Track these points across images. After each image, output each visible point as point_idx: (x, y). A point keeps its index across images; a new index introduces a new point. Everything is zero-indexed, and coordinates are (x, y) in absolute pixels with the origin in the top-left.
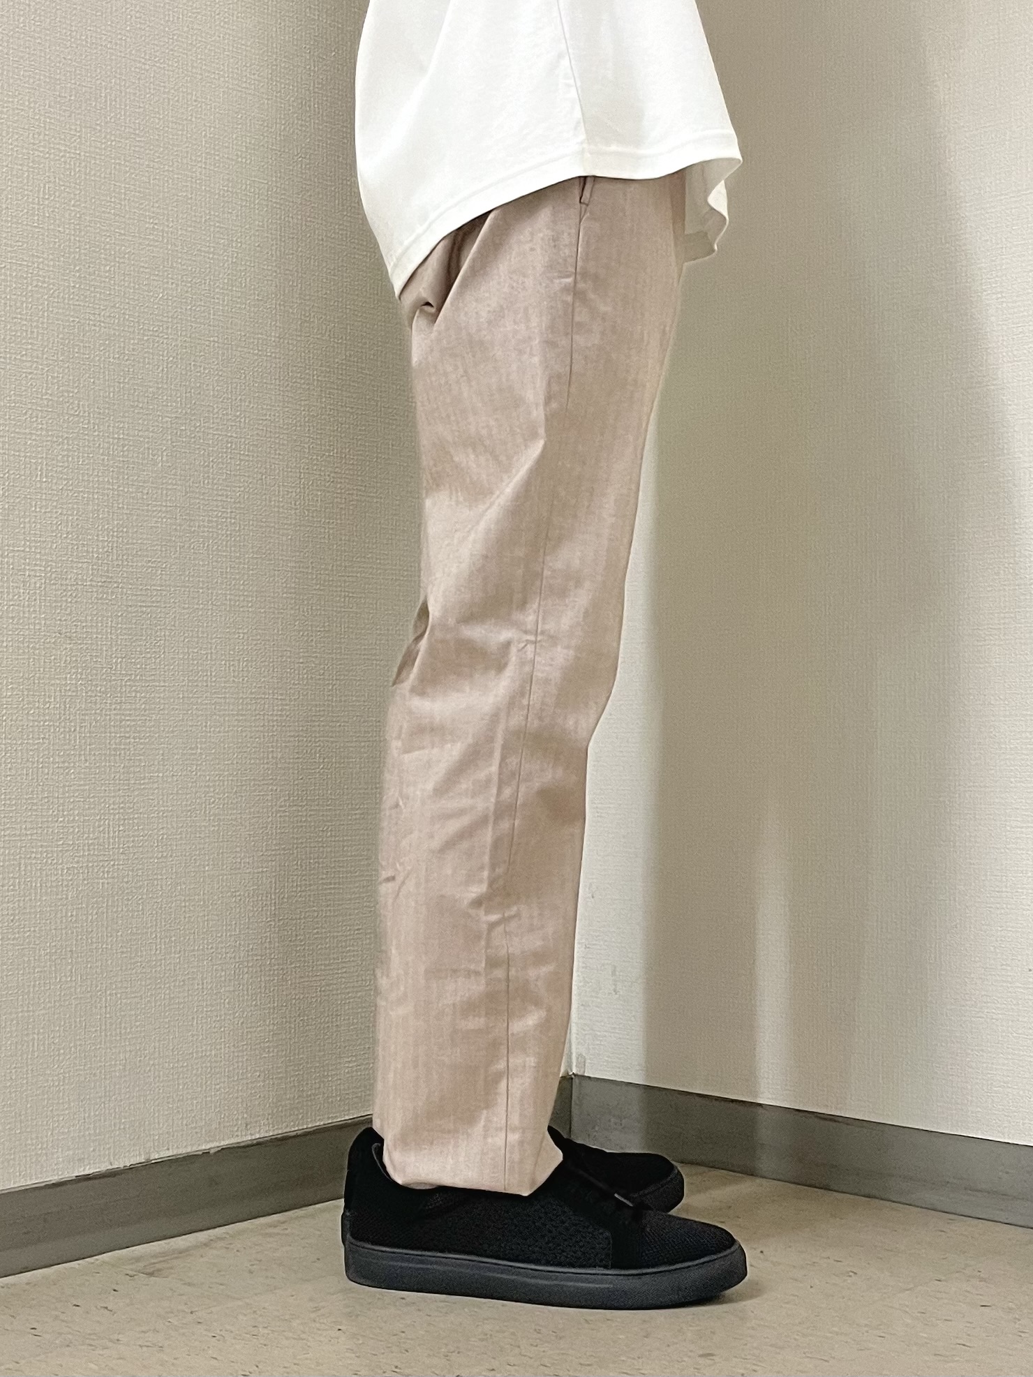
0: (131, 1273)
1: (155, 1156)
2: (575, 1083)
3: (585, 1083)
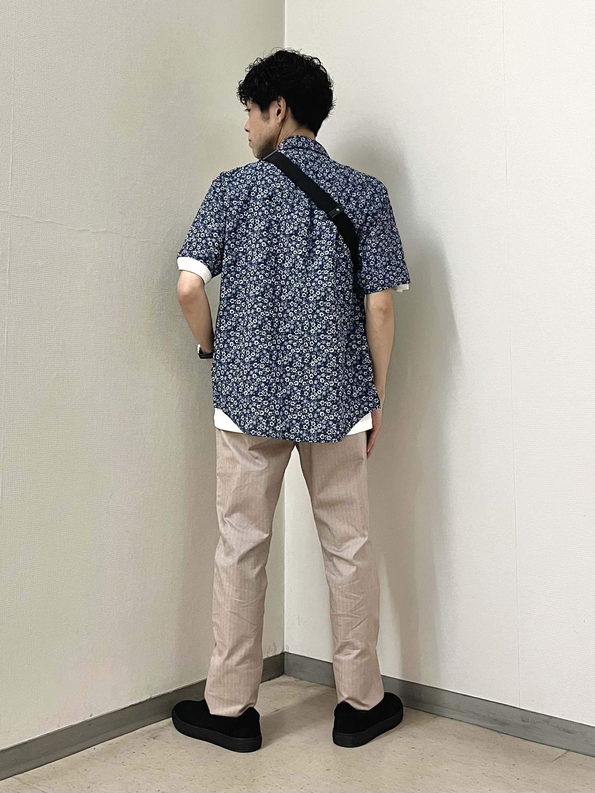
1: (154, 696)
2: (286, 655)
3: (289, 655)
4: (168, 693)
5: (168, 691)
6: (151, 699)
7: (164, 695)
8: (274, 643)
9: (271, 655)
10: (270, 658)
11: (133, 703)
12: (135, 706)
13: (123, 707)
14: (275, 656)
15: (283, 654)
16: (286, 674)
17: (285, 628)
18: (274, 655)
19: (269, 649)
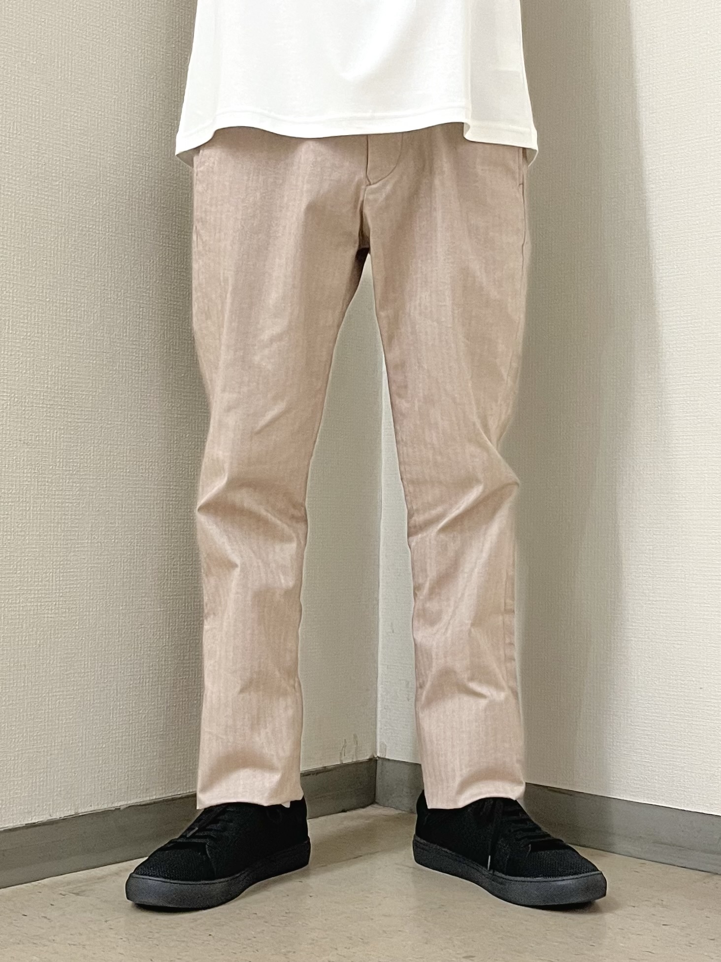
0: (63, 893)
1: (82, 810)
2: (379, 762)
3: (386, 763)
4: (118, 809)
5: (117, 804)
6: (76, 818)
7: (105, 813)
8: (355, 736)
9: (347, 760)
10: (347, 765)
11: (35, 820)
12: (37, 828)
13: (11, 825)
14: (357, 764)
15: (373, 761)
16: (377, 803)
17: (379, 709)
18: (354, 760)
19: (344, 747)
